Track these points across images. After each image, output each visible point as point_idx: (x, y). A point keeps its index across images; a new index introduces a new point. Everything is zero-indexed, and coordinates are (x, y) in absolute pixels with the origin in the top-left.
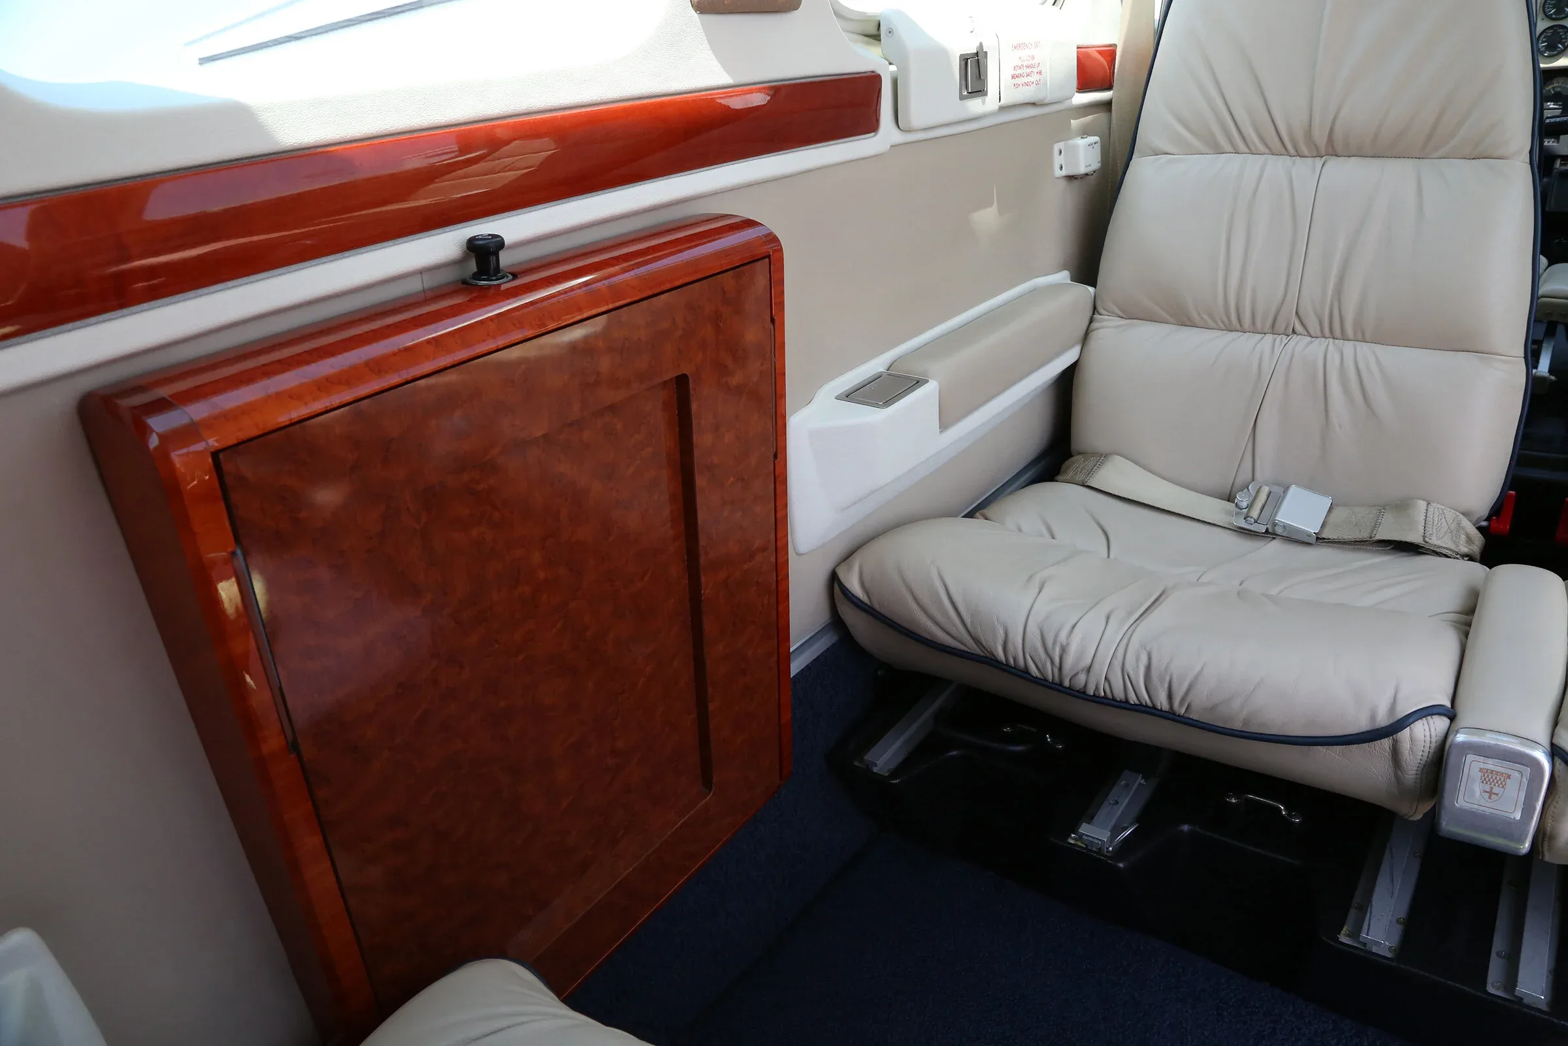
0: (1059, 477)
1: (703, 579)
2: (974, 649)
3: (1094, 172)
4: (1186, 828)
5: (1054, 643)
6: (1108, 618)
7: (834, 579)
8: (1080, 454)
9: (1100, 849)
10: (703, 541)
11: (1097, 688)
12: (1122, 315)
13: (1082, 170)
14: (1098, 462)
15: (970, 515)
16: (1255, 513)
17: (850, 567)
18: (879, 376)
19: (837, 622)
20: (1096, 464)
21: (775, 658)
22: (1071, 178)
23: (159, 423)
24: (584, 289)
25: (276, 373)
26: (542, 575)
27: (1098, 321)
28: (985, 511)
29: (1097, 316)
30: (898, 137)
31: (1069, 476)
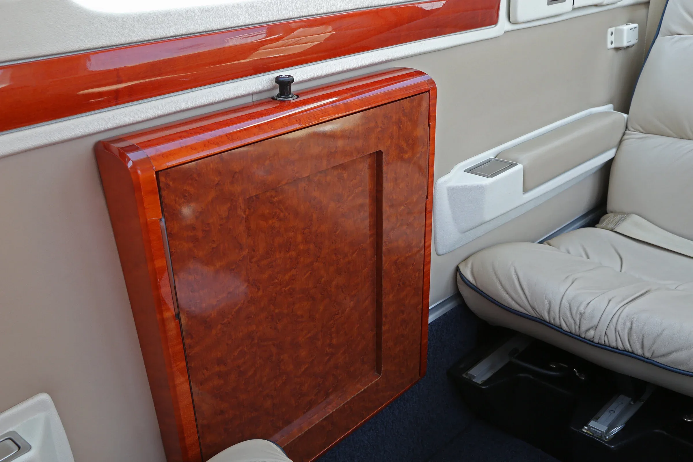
0: (597, 225)
1: (384, 258)
2: (532, 313)
3: (633, 45)
5: (576, 313)
6: (609, 301)
7: (457, 269)
8: (612, 212)
9: (601, 436)
10: (385, 238)
11: (600, 338)
12: (642, 130)
13: (625, 44)
14: (622, 217)
15: (541, 242)
17: (466, 265)
18: (489, 161)
19: (457, 295)
20: (621, 218)
21: (420, 306)
22: (617, 49)
24: (332, 104)
25: (184, 137)
26: (301, 247)
27: (629, 134)
28: (549, 241)
29: (627, 132)
30: (508, 27)
31: (604, 224)
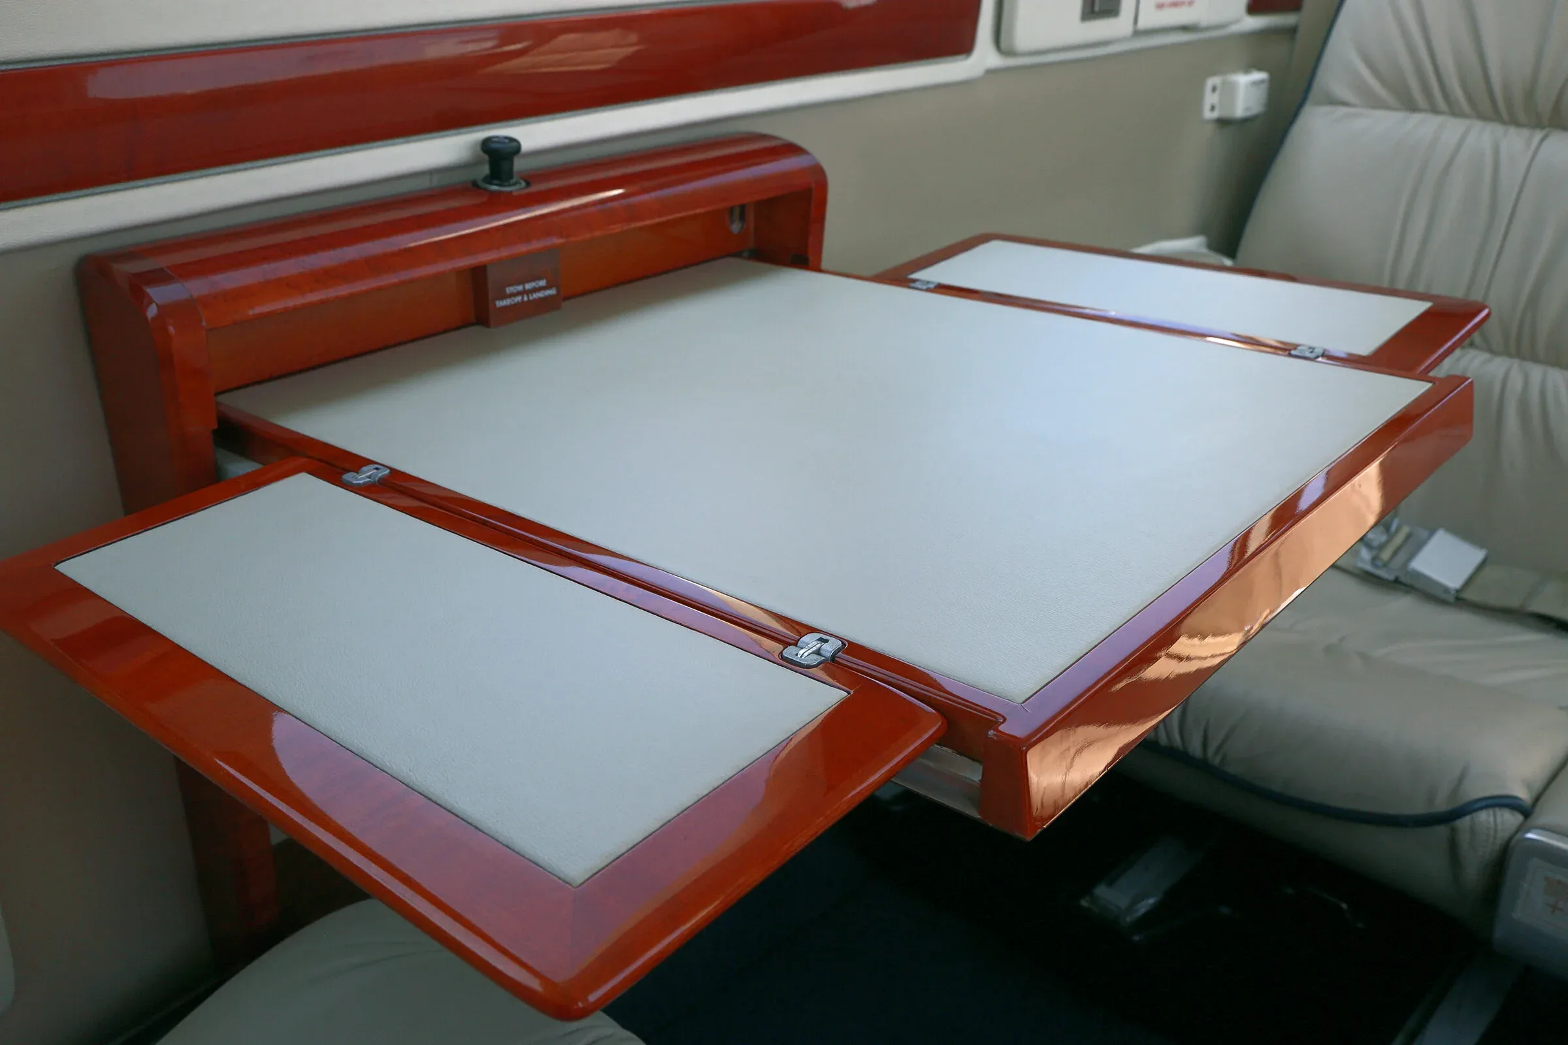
3: (1255, 116)
4: (1225, 910)
9: (1117, 916)
13: (1238, 114)
16: (1386, 555)
22: (1223, 123)
23: (161, 295)
30: (995, 60)
